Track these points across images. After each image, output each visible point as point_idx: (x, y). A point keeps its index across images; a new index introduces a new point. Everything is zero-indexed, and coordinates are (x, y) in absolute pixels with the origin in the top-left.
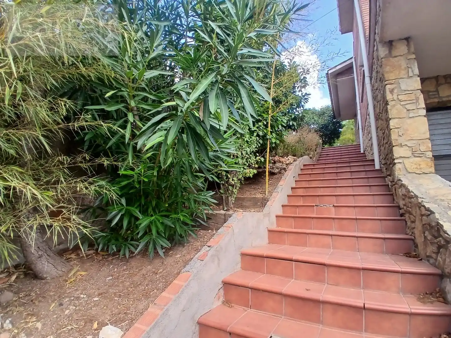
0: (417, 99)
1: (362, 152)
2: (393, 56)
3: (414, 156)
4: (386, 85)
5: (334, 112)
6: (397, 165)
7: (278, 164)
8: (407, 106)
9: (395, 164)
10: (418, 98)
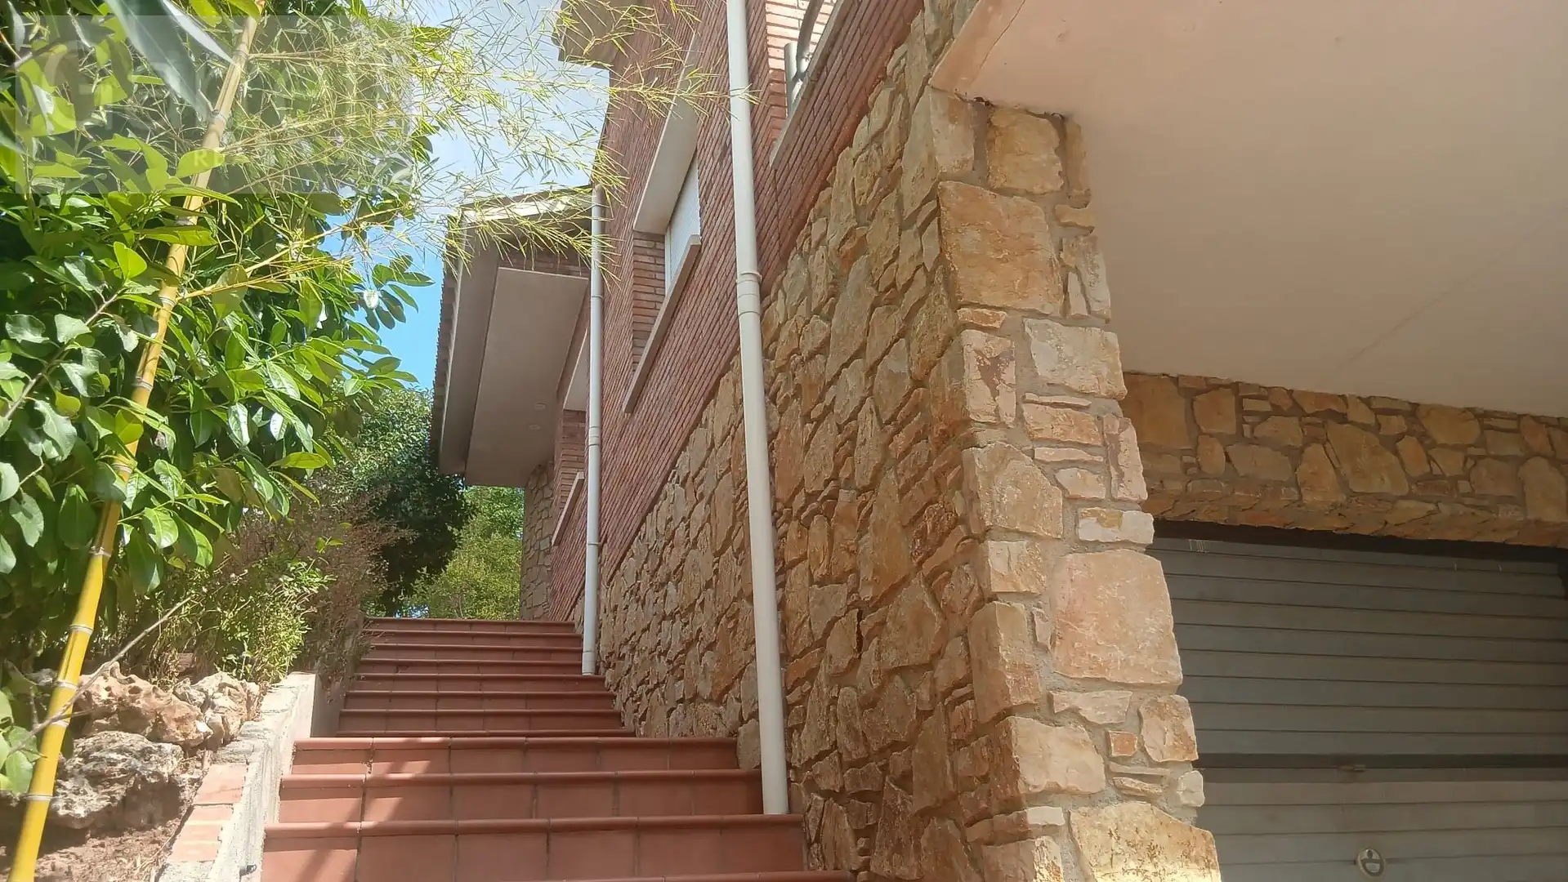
0: (1111, 447)
1: (587, 669)
2: (997, 185)
3: (1119, 788)
4: (965, 326)
5: (435, 431)
6: (1037, 842)
7: (103, 737)
8: (1064, 476)
9: (1022, 834)
10: (1115, 439)
